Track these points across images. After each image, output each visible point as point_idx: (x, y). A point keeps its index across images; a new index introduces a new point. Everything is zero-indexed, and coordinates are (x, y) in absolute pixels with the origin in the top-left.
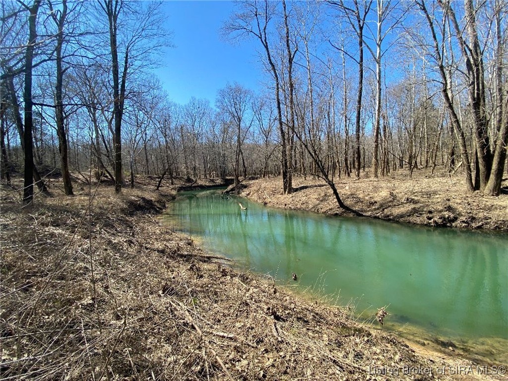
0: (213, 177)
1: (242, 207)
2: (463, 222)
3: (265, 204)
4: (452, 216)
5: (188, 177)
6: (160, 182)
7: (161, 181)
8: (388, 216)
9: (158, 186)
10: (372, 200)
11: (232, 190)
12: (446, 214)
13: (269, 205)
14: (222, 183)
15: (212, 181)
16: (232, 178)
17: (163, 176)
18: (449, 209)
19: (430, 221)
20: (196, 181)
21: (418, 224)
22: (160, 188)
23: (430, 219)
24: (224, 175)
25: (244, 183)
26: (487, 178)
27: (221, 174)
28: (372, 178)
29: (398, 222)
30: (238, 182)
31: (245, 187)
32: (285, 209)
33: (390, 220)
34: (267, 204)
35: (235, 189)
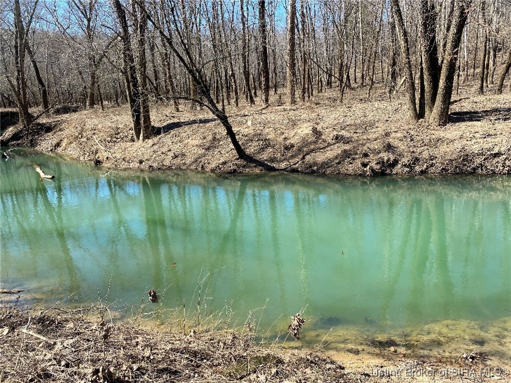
2: (405, 165)
4: (392, 158)
8: (311, 166)
10: (288, 142)
12: (385, 156)
13: (106, 165)
18: (389, 148)
19: (365, 169)
21: (350, 175)
23: (365, 165)
25: (43, 120)
26: (433, 100)
28: (288, 106)
31: (49, 129)
32: (142, 171)
33: (313, 172)
34: (102, 163)
35: (23, 136)
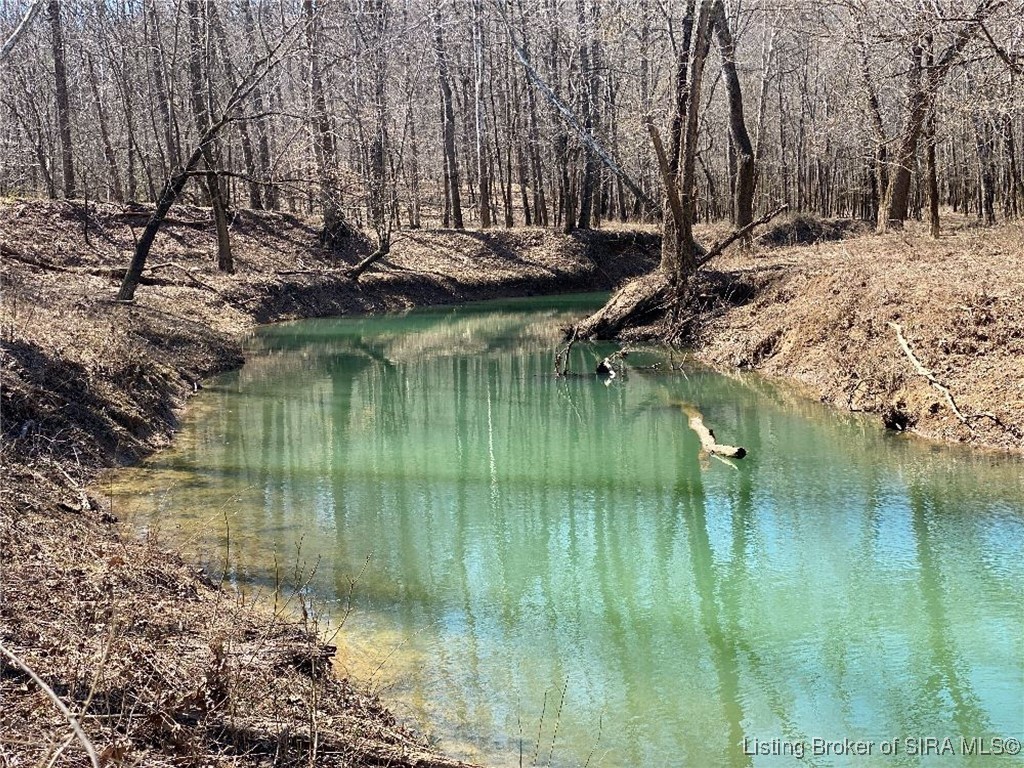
0: (510, 222)
1: (707, 441)
3: (897, 421)
5: (333, 219)
6: (143, 249)
7: (149, 238)
9: (133, 278)
11: (645, 312)
13: (926, 433)
14: (569, 266)
15: (500, 248)
16: (649, 229)
17: (163, 209)
20: (386, 248)
22: (141, 293)
24: (586, 207)
25: (731, 263)
27: (567, 203)
30: (691, 255)
31: (741, 292)
34: (913, 424)
35: (662, 313)
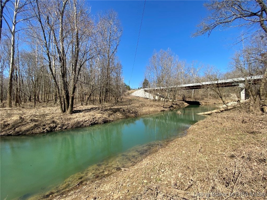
8: (18, 132)
10: (6, 123)
12: (52, 125)
18: (54, 122)
21: (38, 133)
23: (44, 129)
28: (7, 108)
29: (25, 135)
